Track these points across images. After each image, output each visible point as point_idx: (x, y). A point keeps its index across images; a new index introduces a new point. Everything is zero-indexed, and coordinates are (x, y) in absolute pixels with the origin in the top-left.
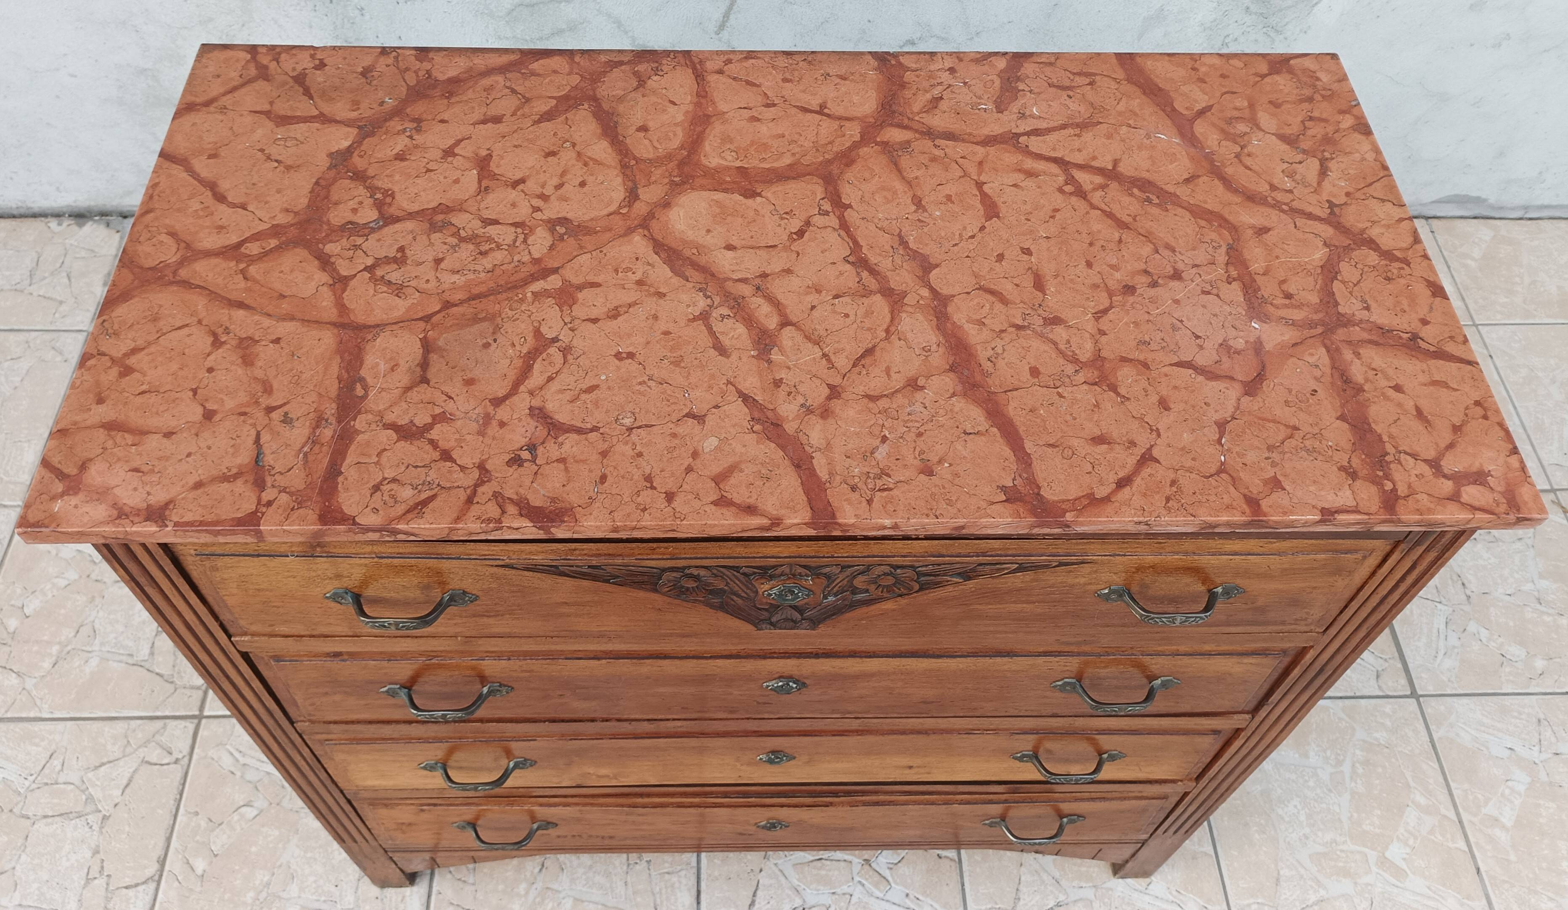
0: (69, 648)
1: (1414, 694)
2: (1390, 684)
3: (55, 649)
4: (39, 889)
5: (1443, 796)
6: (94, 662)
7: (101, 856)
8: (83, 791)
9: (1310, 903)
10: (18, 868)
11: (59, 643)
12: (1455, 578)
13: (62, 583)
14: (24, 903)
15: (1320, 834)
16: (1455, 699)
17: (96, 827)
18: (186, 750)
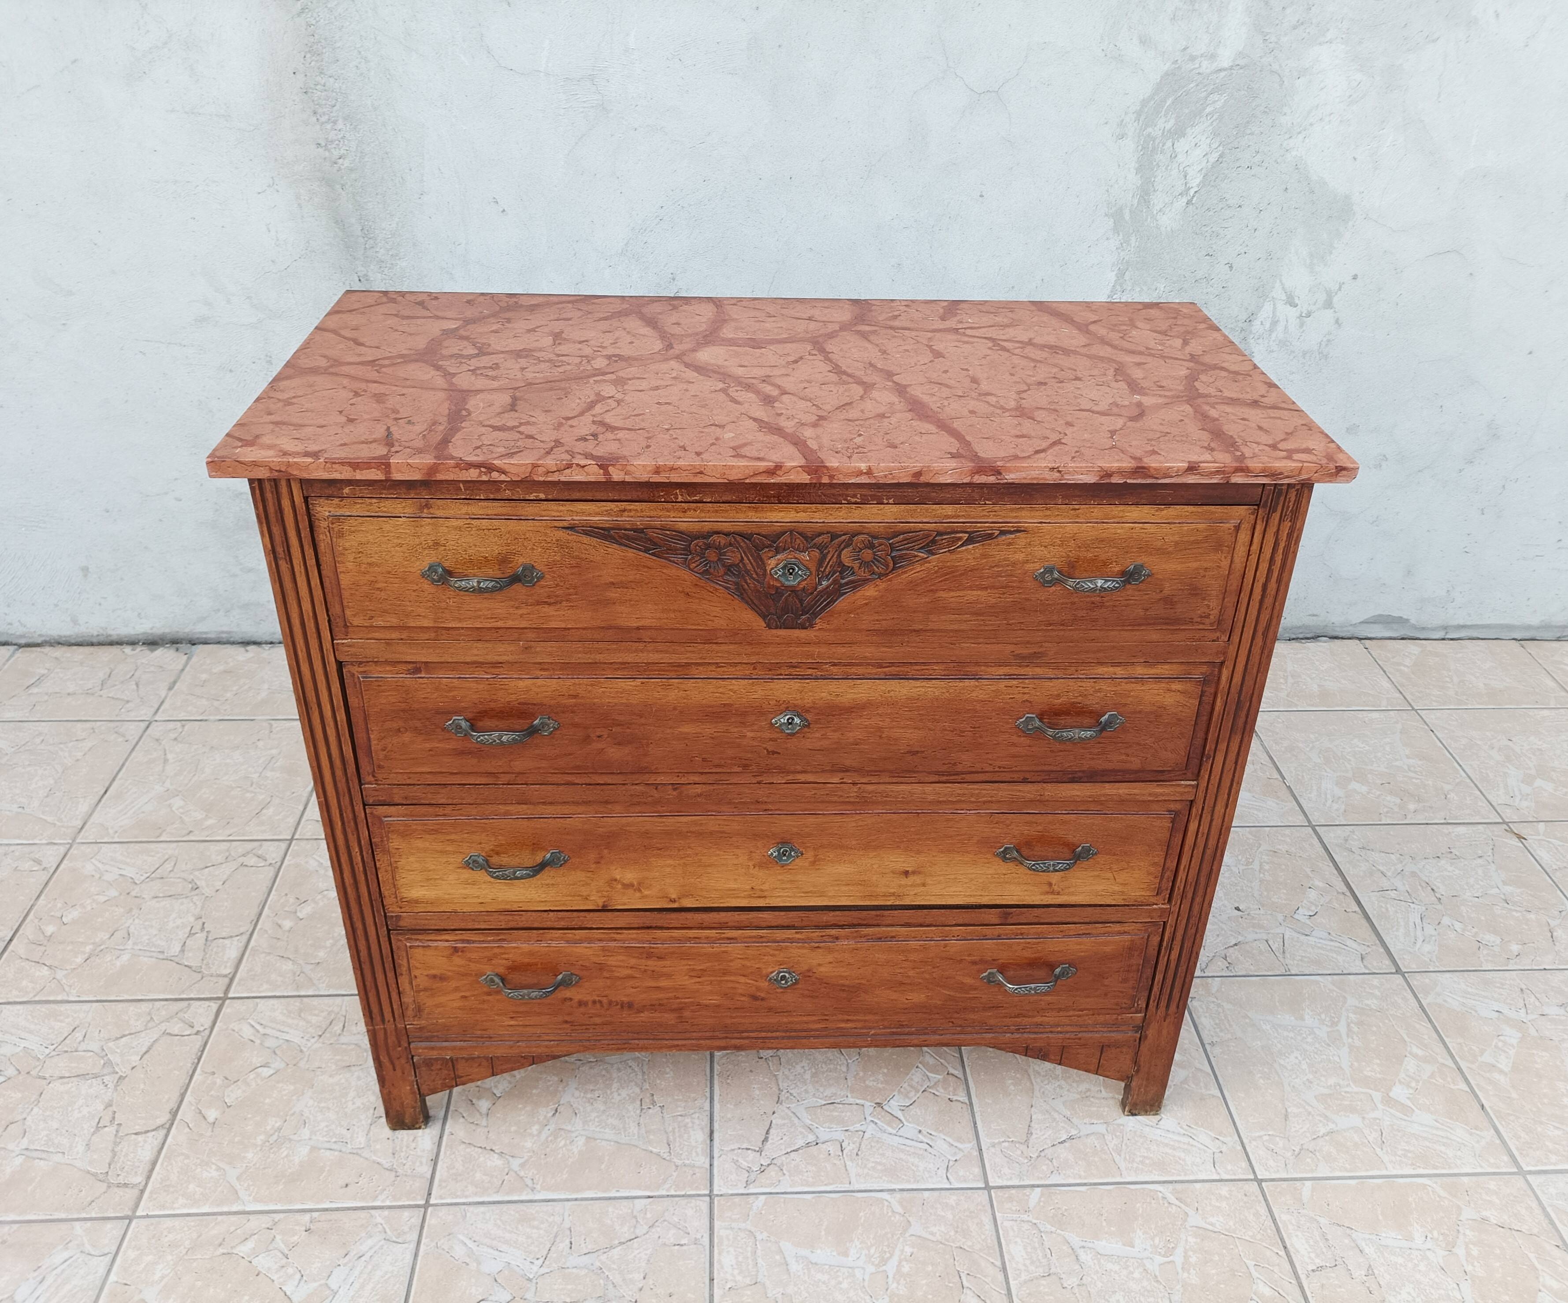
0: (102, 947)
1: (1398, 971)
2: (1375, 964)
3: (88, 948)
4: (47, 1136)
5: (1439, 1048)
6: (125, 958)
7: (114, 1108)
8: (102, 1057)
9: (1321, 1134)
10: (29, 1118)
11: (93, 943)
12: (1424, 885)
13: (102, 899)
14: (32, 1147)
15: (1323, 1079)
16: (1438, 974)
17: (111, 1085)
18: (208, 1024)
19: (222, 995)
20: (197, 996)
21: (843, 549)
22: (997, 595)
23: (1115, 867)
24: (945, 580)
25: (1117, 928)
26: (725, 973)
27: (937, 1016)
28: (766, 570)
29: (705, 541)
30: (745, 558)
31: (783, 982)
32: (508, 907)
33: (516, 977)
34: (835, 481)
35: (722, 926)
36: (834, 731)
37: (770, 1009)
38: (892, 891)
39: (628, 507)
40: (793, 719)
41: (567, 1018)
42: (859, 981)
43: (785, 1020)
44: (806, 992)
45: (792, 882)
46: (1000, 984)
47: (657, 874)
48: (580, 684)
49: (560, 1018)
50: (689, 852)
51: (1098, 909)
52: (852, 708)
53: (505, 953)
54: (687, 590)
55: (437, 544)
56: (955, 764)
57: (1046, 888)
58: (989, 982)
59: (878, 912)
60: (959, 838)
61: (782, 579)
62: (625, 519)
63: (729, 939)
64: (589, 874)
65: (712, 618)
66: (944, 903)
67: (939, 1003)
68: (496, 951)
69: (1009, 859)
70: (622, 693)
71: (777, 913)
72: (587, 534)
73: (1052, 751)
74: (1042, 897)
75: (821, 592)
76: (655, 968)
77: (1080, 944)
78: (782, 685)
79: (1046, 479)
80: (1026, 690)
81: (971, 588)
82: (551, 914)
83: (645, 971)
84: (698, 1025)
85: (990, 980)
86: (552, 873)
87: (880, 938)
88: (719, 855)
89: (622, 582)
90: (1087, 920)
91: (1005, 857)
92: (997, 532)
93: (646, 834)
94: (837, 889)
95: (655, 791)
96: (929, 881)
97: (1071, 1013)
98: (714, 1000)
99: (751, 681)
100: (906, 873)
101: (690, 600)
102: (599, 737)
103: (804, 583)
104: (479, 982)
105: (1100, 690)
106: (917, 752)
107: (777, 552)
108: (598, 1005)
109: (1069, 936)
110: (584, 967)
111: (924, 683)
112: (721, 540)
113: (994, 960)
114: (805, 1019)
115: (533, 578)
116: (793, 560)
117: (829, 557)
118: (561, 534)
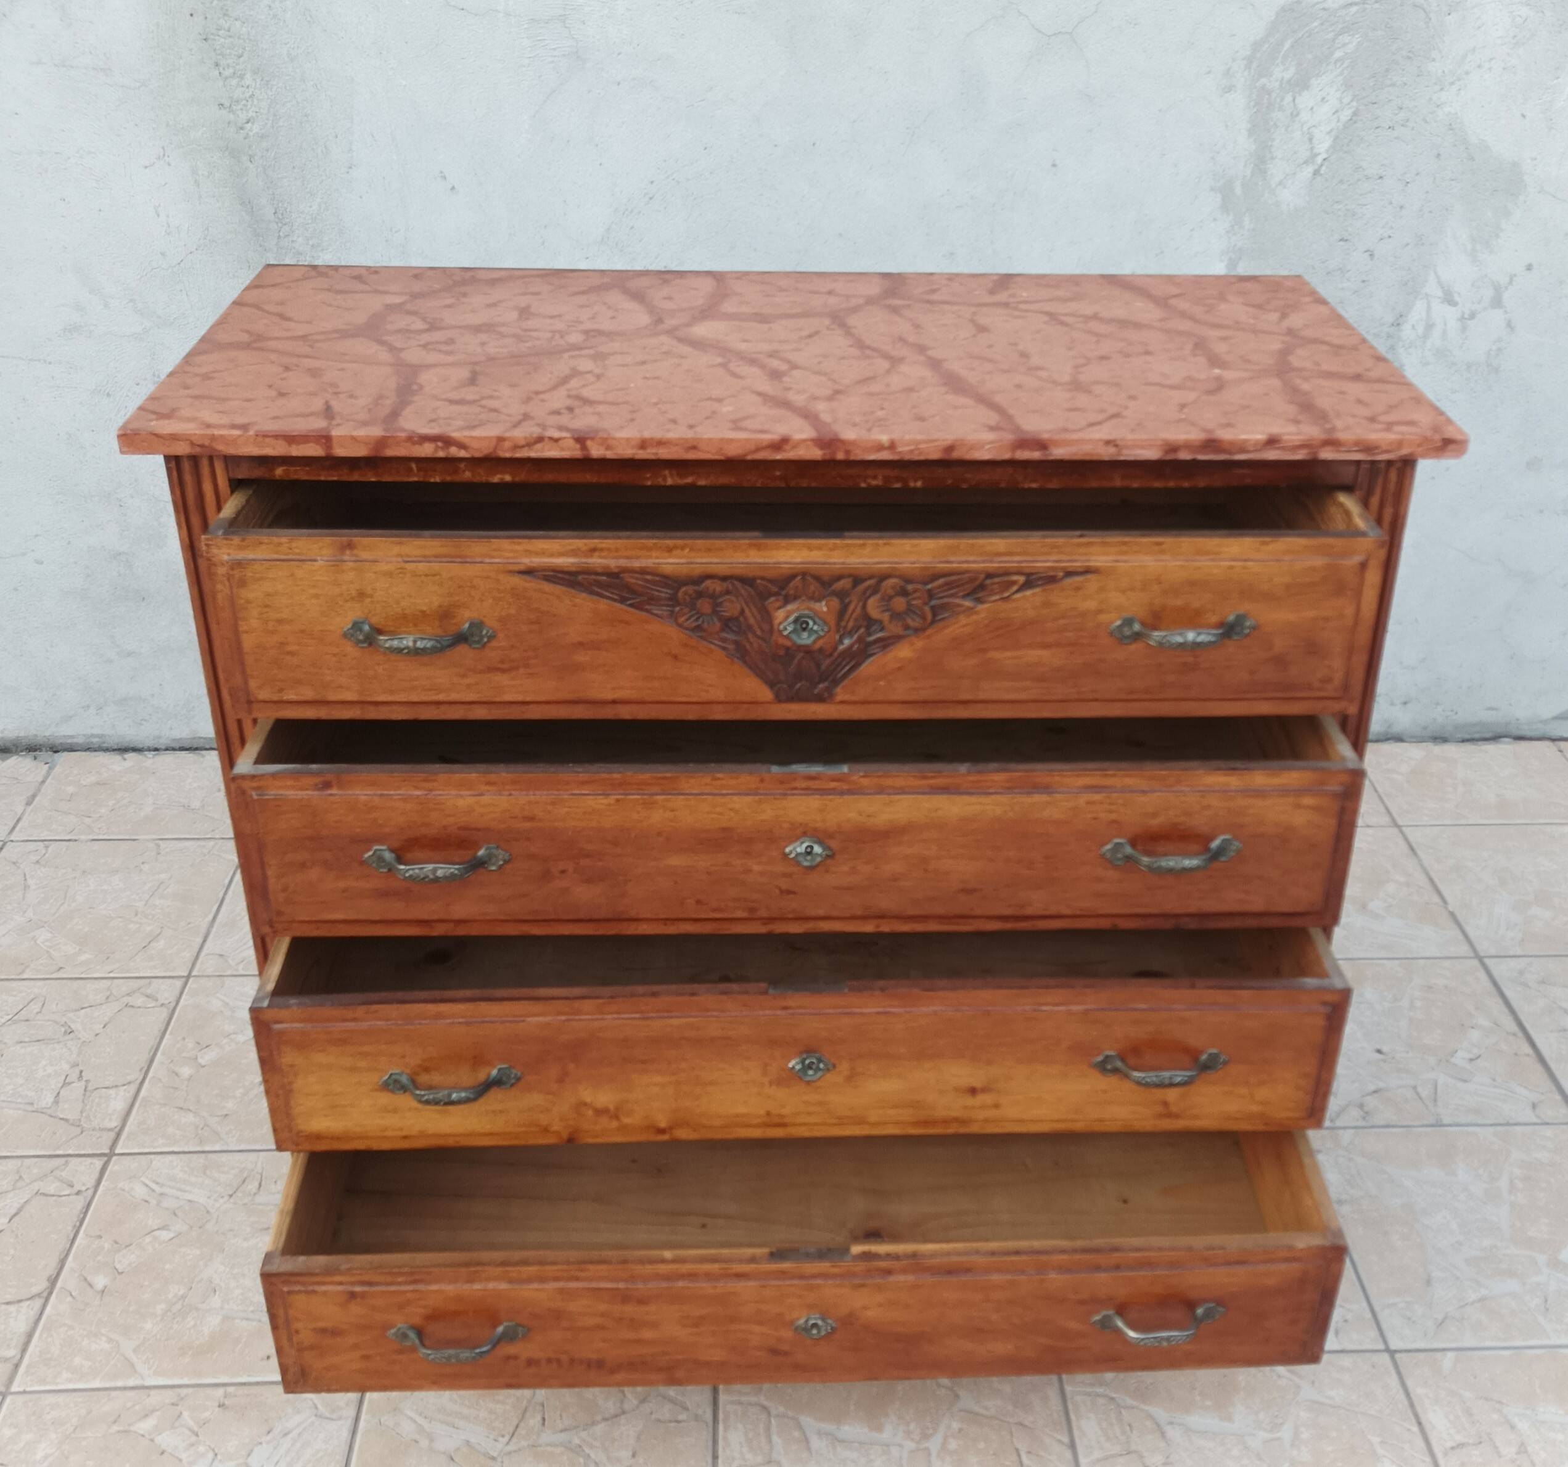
18: (91, 1183)
19: (107, 1151)
20: (77, 1152)
21: (869, 597)
22: (1064, 655)
24: (998, 636)
28: (772, 625)
29: (696, 588)
30: (746, 609)
36: (867, 863)
39: (600, 546)
40: (812, 847)
45: (820, 1103)
52: (888, 832)
54: (675, 652)
55: (361, 595)
61: (794, 637)
62: (596, 561)
65: (706, 688)
72: (550, 581)
75: (842, 652)
81: (1031, 646)
89: (592, 642)
92: (1062, 574)
101: (679, 664)
103: (821, 642)
107: (787, 600)
112: (717, 586)
115: (482, 637)
116: (806, 612)
117: (852, 607)
118: (517, 581)
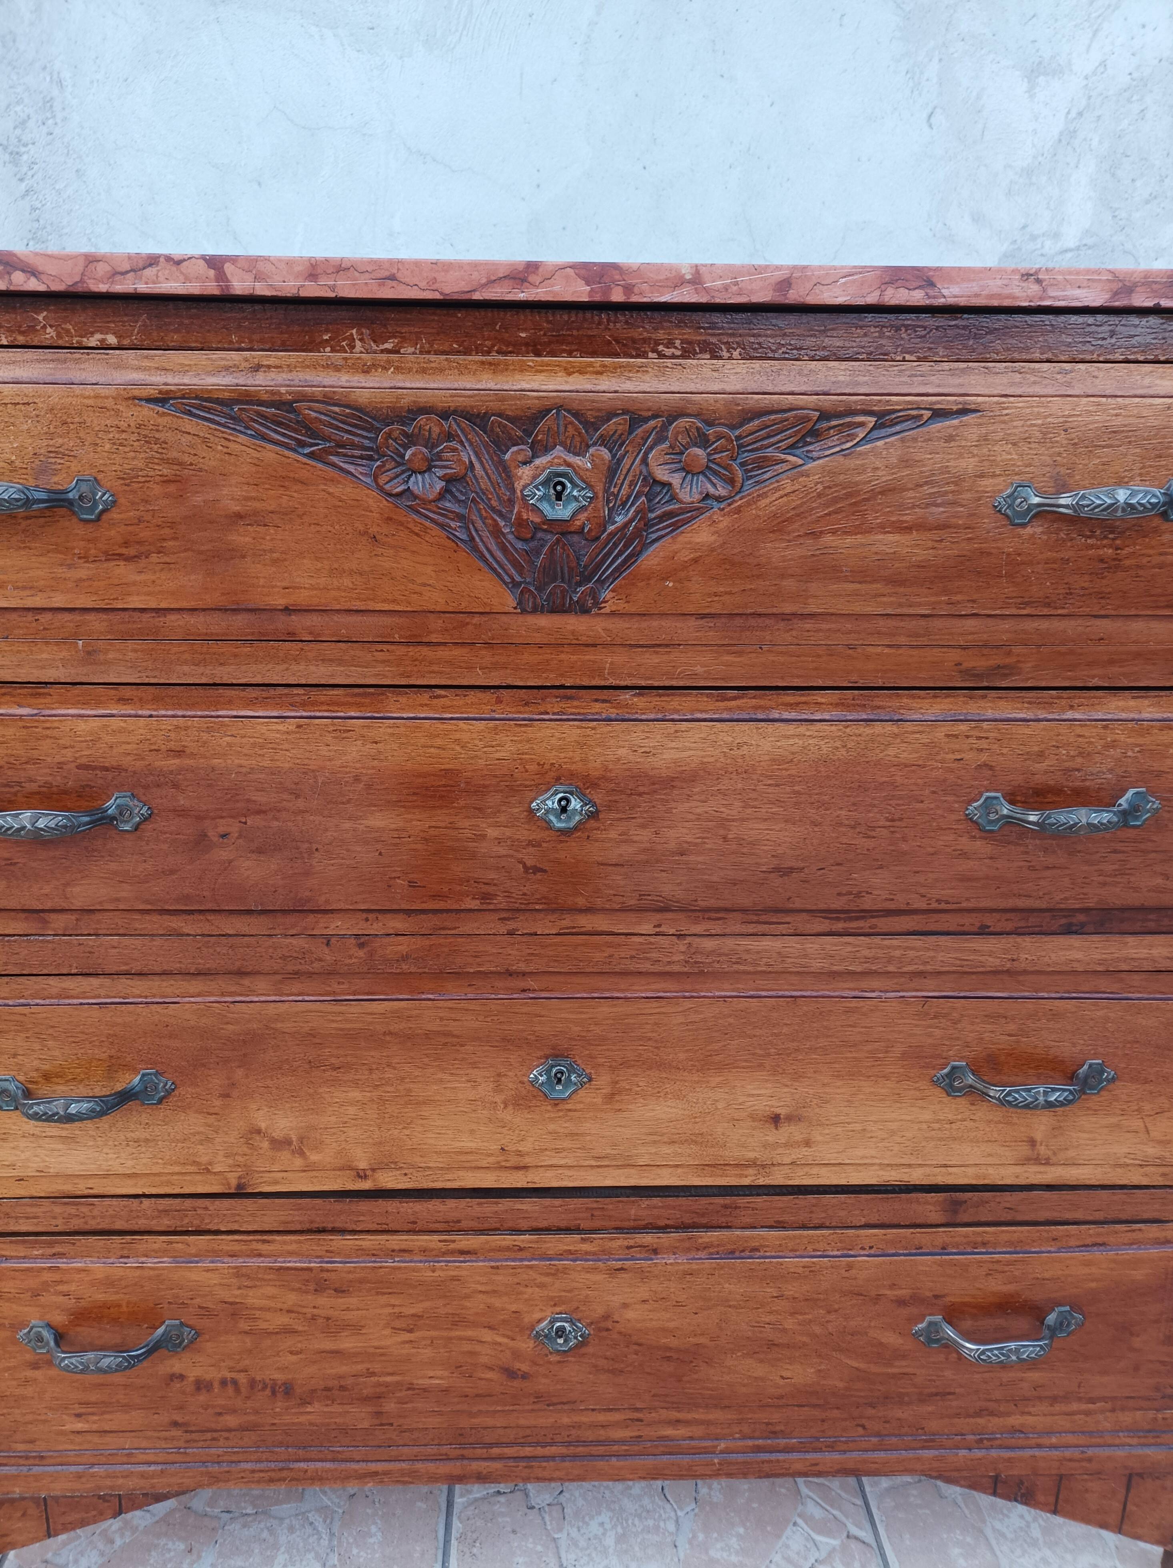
21: (651, 448)
22: (930, 544)
23: (1147, 1107)
24: (836, 512)
25: (1153, 1231)
26: (458, 1321)
27: (836, 1413)
28: (513, 490)
29: (404, 427)
30: (477, 465)
31: (560, 1341)
32: (67, 1188)
33: (86, 1332)
34: (634, 299)
35: (452, 1228)
36: (643, 826)
37: (538, 1397)
38: (752, 1155)
39: (267, 362)
40: (568, 801)
41: (178, 1418)
42: (693, 1340)
43: (566, 1420)
44: (602, 1363)
45: (572, 1135)
46: (949, 1347)
47: (333, 1119)
48: (186, 728)
49: (164, 1418)
50: (390, 1074)
51: (1120, 1195)
52: (673, 779)
53: (61, 1282)
54: (373, 530)
56: (858, 895)
57: (1024, 1150)
58: (930, 1341)
59: (728, 1200)
60: (870, 1047)
61: (545, 507)
62: (260, 383)
63: (462, 1252)
64: (211, 1119)
65: (418, 589)
66: (843, 1182)
67: (841, 1385)
68: (47, 1276)
69: (959, 1090)
70: (262, 747)
71: (547, 1202)
72: (190, 414)
73: (1032, 868)
74: (1018, 1169)
75: (612, 534)
76: (331, 1313)
77: (1088, 1264)
78: (548, 732)
79: (1015, 298)
80: (984, 744)
81: (882, 528)
82: (146, 1202)
83: (314, 1318)
84: (411, 1430)
85: (932, 1337)
86: (145, 1119)
87: (733, 1252)
88: (441, 1081)
89: (256, 513)
90: (1099, 1216)
91: (951, 1086)
92: (927, 414)
93: (312, 1038)
94: (653, 1150)
95: (326, 950)
96: (817, 1136)
97: (1075, 1406)
98: (437, 1377)
99: (492, 724)
100: (776, 1120)
101: (380, 551)
102: (223, 836)
103: (583, 517)
104: (15, 1342)
105: (1113, 745)
106: (791, 870)
107: (535, 451)
108: (230, 1390)
109: (1069, 1249)
110: (205, 1312)
111: (802, 729)
112: (431, 426)
113: (936, 1297)
114: (601, 1418)
115: (95, 503)
116: (562, 469)
117: (626, 462)
118: (147, 412)
